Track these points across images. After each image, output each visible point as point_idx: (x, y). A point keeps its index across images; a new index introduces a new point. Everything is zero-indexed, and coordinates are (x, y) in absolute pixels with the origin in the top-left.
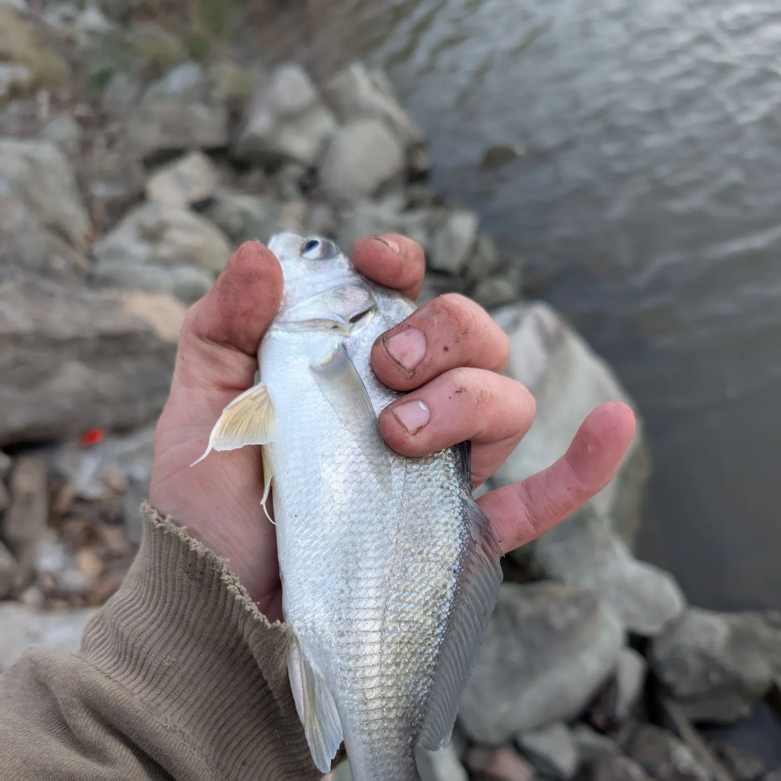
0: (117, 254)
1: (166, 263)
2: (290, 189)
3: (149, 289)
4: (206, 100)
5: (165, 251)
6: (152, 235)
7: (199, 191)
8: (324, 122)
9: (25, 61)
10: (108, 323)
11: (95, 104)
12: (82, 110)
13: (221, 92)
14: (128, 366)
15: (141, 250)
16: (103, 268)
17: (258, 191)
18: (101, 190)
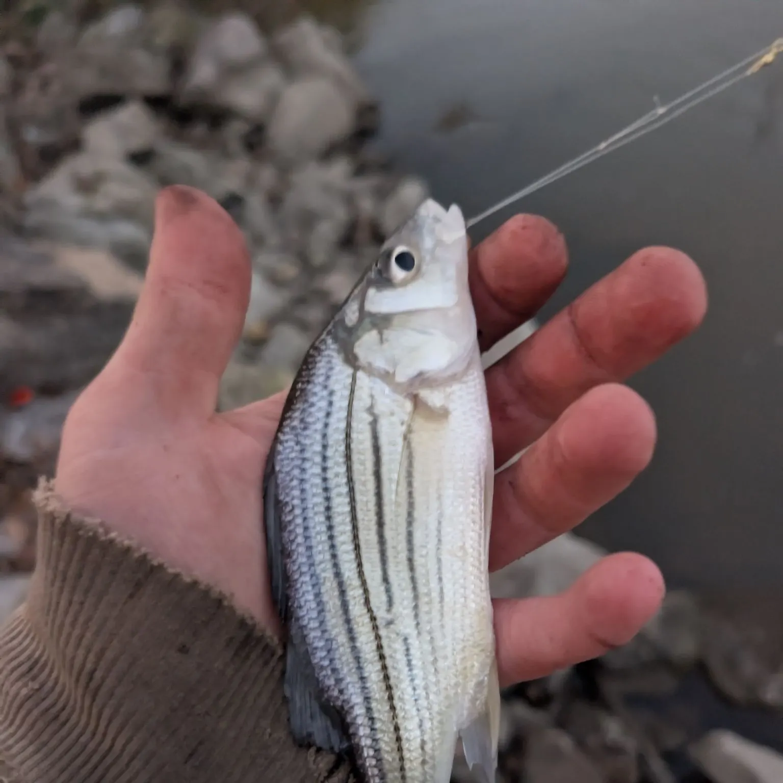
0: (48, 204)
1: (102, 217)
2: (235, 145)
3: (84, 243)
4: (147, 45)
6: (87, 186)
7: (137, 143)
8: (270, 77)
10: (39, 277)
11: (28, 42)
12: (14, 48)
13: (164, 38)
14: (60, 324)
15: (72, 201)
16: (33, 219)
17: (201, 145)
18: (33, 136)
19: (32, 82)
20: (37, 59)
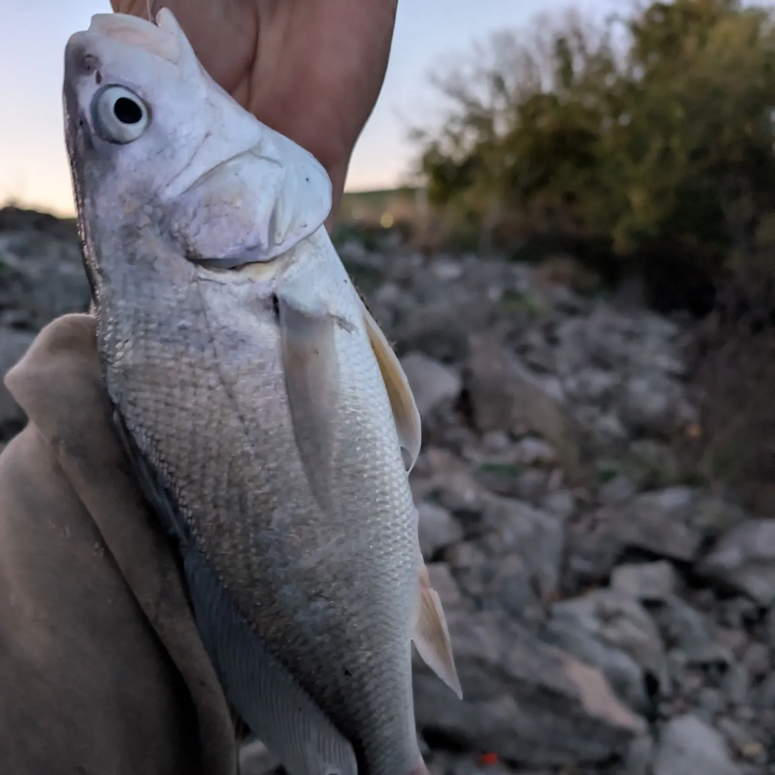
0: (571, 619)
1: (608, 644)
2: (735, 618)
3: (588, 661)
4: (688, 522)
5: (612, 633)
6: (607, 617)
7: (653, 593)
9: (552, 443)
10: (551, 679)
11: (594, 492)
12: (582, 493)
14: (548, 719)
15: (592, 625)
16: (556, 626)
17: (704, 608)
18: (579, 565)
19: (586, 520)
20: (597, 505)
